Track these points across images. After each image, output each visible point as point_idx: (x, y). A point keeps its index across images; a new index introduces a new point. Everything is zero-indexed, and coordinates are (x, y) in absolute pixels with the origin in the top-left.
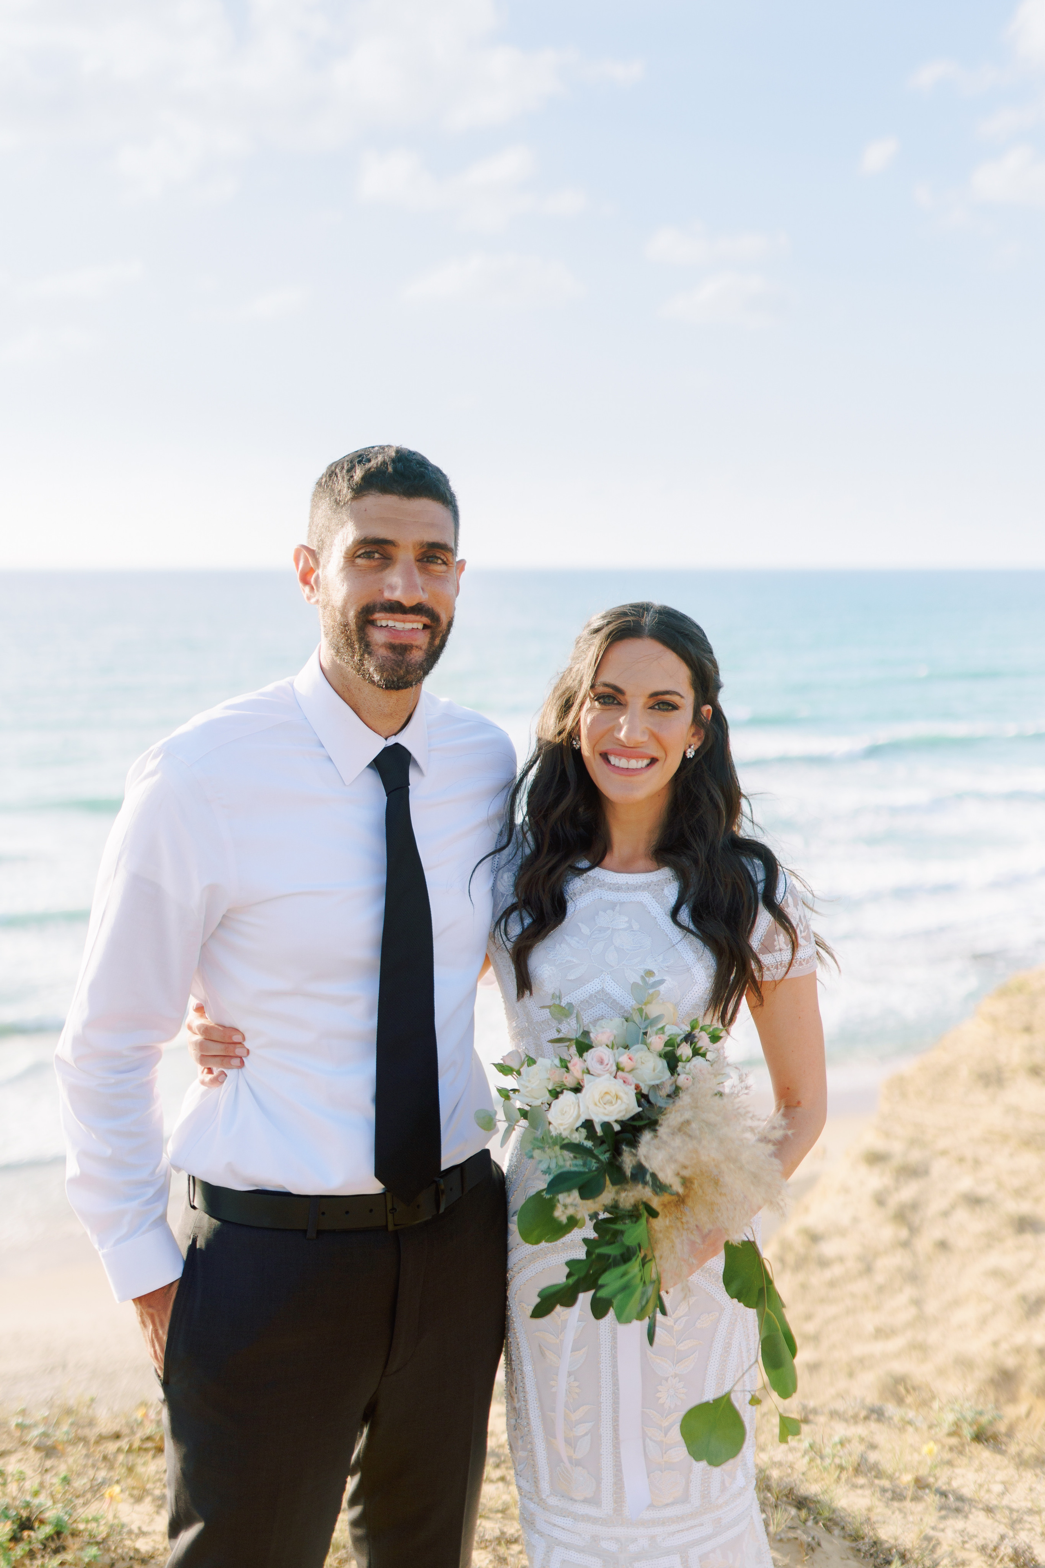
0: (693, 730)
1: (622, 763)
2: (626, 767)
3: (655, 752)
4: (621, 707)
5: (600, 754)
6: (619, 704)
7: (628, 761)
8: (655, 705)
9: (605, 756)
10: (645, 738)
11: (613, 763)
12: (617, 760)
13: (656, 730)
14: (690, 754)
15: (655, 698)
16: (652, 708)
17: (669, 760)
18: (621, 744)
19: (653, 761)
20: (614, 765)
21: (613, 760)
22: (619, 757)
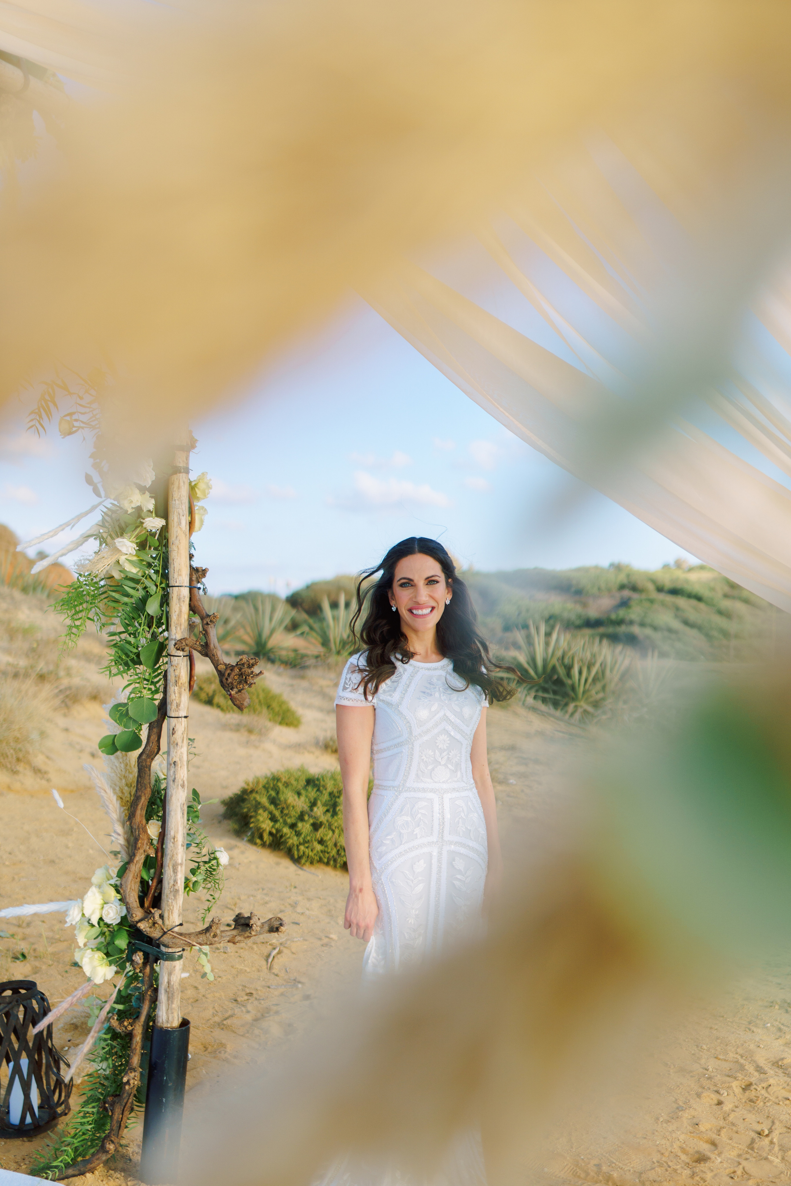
0: (447, 591)
1: (419, 612)
3: (434, 604)
4: (414, 587)
5: (408, 610)
7: (422, 611)
9: (410, 611)
10: (427, 599)
11: (414, 613)
13: (431, 594)
14: (448, 602)
15: (428, 579)
16: (427, 584)
17: (440, 606)
20: (416, 614)
22: (417, 610)
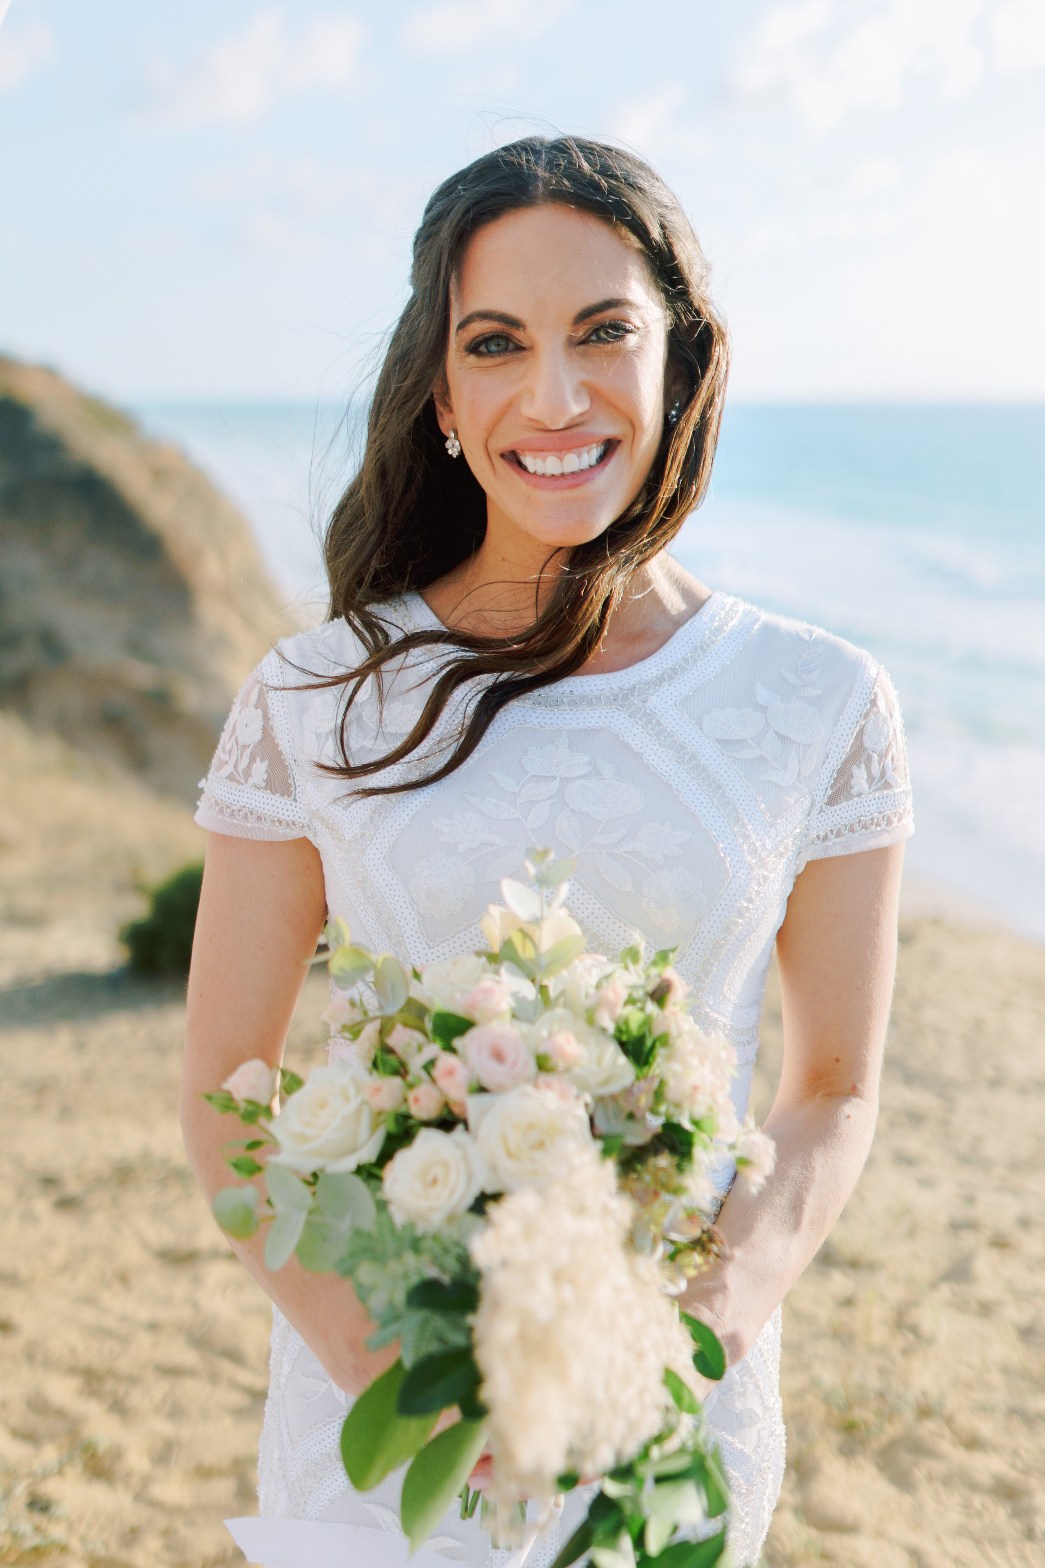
1: (550, 465)
2: (557, 471)
3: (612, 427)
4: (524, 353)
5: (502, 456)
6: (520, 348)
7: (561, 460)
8: (591, 335)
9: (513, 458)
11: (531, 469)
12: (539, 461)
15: (587, 320)
16: (583, 342)
18: (540, 427)
19: (610, 447)
20: (535, 473)
21: (529, 461)
22: (542, 454)
